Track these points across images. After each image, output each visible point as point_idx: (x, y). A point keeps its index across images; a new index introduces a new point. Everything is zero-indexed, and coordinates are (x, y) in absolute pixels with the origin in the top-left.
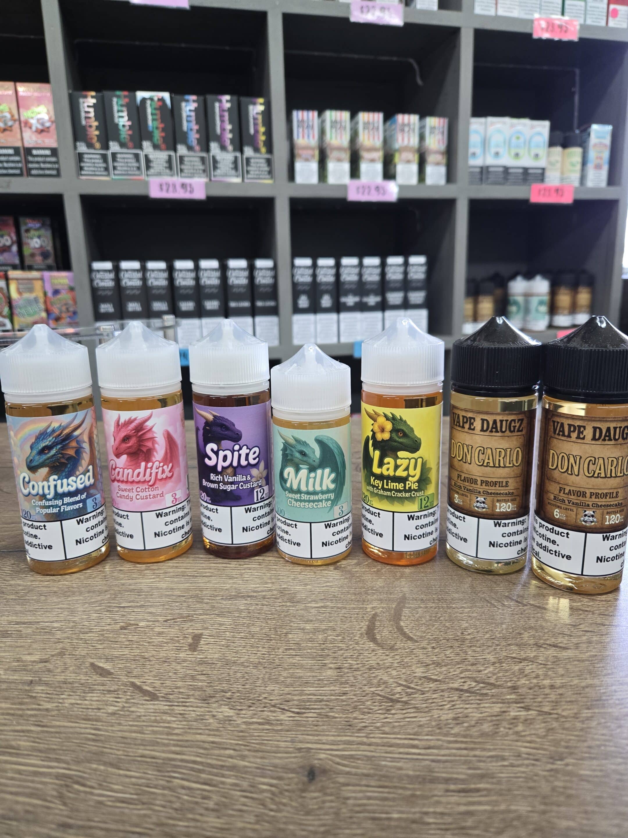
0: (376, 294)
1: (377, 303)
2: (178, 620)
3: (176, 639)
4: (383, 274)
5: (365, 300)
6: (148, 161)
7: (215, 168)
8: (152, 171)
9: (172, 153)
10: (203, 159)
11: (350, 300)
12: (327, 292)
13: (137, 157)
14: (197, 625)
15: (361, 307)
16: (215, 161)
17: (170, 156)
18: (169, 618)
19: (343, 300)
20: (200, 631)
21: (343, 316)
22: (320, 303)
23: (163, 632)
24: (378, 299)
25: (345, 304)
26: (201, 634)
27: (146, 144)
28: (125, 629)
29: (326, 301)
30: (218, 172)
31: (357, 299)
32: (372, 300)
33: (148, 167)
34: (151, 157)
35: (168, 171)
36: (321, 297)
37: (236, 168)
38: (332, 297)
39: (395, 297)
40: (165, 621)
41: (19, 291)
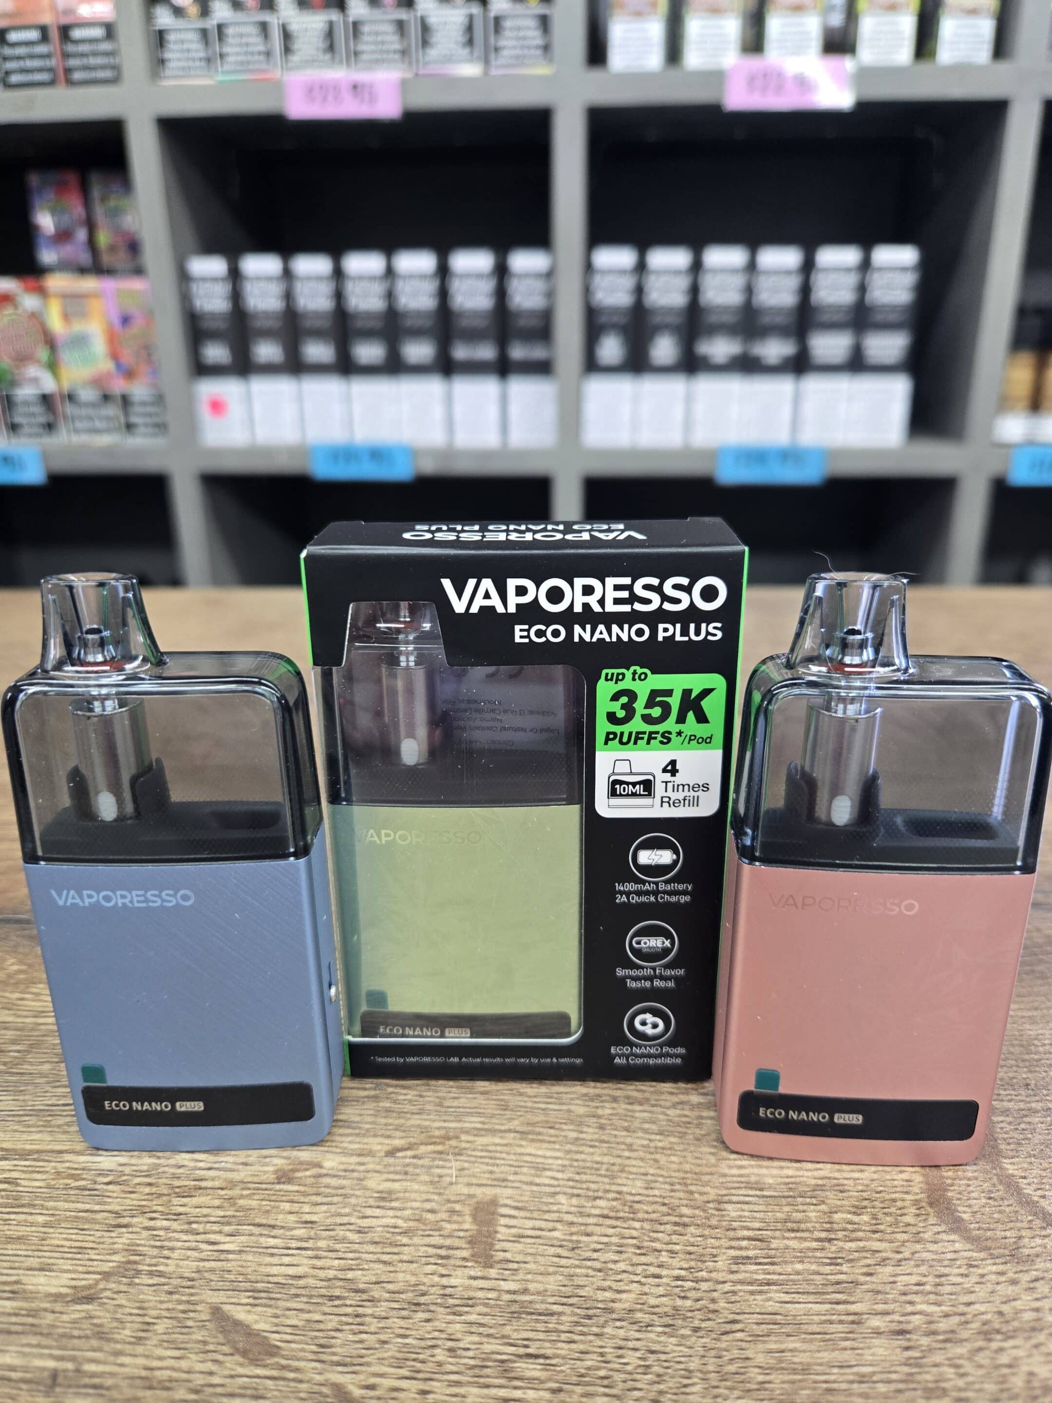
0: (784, 339)
1: (786, 358)
2: (423, 1149)
3: (429, 1216)
4: (805, 290)
5: (756, 349)
6: (287, 36)
7: (425, 43)
9: (334, 15)
10: (401, 26)
11: (720, 350)
13: (264, 27)
14: (478, 1169)
15: (745, 368)
16: (425, 28)
17: (331, 24)
18: (398, 1143)
19: (701, 348)
20: (490, 1192)
23: (390, 1192)
24: (790, 348)
25: (705, 356)
26: (494, 1202)
28: (290, 1181)
29: (664, 351)
30: (433, 53)
31: (737, 348)
32: (772, 351)
33: (287, 50)
35: (328, 57)
37: (470, 42)
40: (391, 1153)
41: (66, 317)
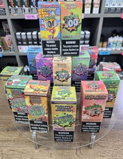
8: (25, 13)
9: (29, 8)
10: (37, 9)
13: (22, 9)
27: (24, 6)
33: (24, 12)
34: (25, 9)
35: (29, 12)
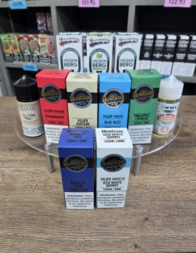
0: (171, 54)
1: (171, 58)
4: (177, 44)
5: (165, 56)
11: (158, 55)
12: (148, 51)
15: (163, 59)
19: (154, 55)
21: (153, 62)
22: (144, 55)
24: (172, 56)
25: (155, 57)
29: (147, 55)
31: (161, 55)
32: (169, 56)
36: (145, 53)
38: (150, 53)
39: (180, 56)
41: (41, 42)
